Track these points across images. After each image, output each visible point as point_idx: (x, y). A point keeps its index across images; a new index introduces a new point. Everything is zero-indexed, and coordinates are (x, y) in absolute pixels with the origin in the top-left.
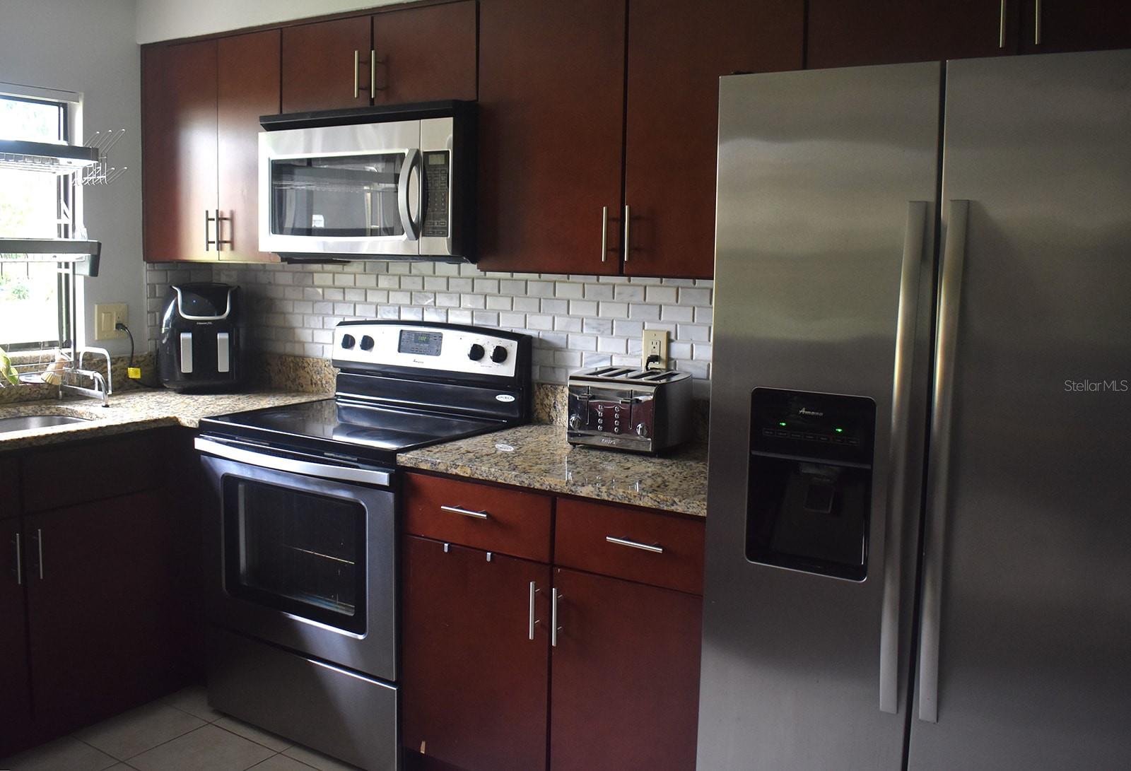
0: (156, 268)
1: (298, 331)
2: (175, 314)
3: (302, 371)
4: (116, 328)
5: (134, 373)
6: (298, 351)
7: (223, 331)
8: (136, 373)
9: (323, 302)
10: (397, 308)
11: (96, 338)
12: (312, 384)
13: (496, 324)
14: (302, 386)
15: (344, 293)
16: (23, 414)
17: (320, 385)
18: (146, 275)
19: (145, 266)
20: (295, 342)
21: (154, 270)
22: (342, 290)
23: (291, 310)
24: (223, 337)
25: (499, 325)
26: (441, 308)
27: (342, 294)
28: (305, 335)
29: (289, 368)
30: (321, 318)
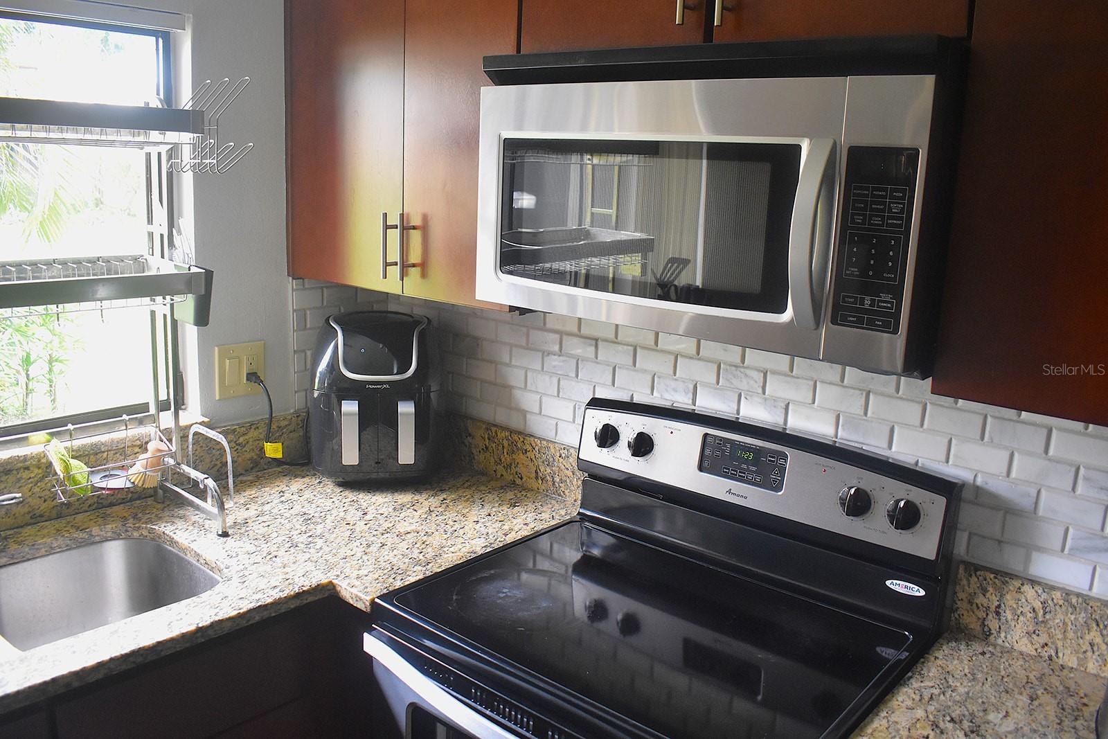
0: (306, 286)
1: (518, 393)
2: (333, 366)
3: (521, 456)
4: (247, 380)
5: (273, 450)
6: (515, 423)
7: (406, 398)
8: (276, 450)
9: (560, 356)
10: (691, 387)
11: (217, 398)
12: (537, 478)
13: (885, 445)
14: (521, 478)
15: (596, 347)
16: (97, 539)
17: (551, 483)
18: (291, 295)
19: (290, 284)
20: (511, 409)
21: (305, 289)
22: (594, 342)
23: (506, 359)
24: (406, 409)
25: (890, 447)
26: (775, 400)
27: (593, 348)
28: (528, 401)
29: (500, 448)
30: (555, 380)
